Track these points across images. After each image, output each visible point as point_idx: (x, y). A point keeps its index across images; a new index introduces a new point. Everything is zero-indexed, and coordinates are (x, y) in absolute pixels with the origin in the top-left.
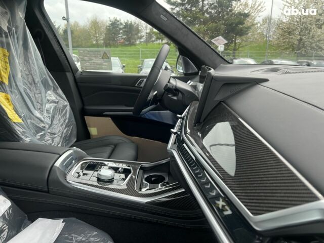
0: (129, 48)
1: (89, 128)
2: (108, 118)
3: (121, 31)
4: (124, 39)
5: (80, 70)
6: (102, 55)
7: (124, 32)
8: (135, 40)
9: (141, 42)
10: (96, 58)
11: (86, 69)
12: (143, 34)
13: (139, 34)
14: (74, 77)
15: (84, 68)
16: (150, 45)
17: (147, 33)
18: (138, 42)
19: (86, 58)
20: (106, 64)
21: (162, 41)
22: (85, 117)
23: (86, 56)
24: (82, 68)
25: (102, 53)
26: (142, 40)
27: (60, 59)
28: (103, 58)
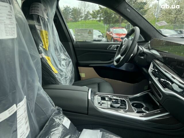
0: (75, 23)
1: (80, 74)
2: (92, 68)
3: (71, 13)
4: (72, 18)
5: (75, 40)
6: (88, 32)
7: (72, 14)
8: (79, 18)
9: (82, 20)
10: (84, 34)
11: (78, 40)
12: (83, 15)
13: (81, 15)
14: (73, 44)
15: (77, 39)
16: (87, 21)
17: (85, 14)
18: (80, 20)
19: (79, 34)
20: (90, 37)
21: (96, 19)
22: (78, 67)
23: (79, 32)
24: (76, 39)
25: (88, 31)
26: (83, 18)
27: (66, 34)
28: (88, 33)
